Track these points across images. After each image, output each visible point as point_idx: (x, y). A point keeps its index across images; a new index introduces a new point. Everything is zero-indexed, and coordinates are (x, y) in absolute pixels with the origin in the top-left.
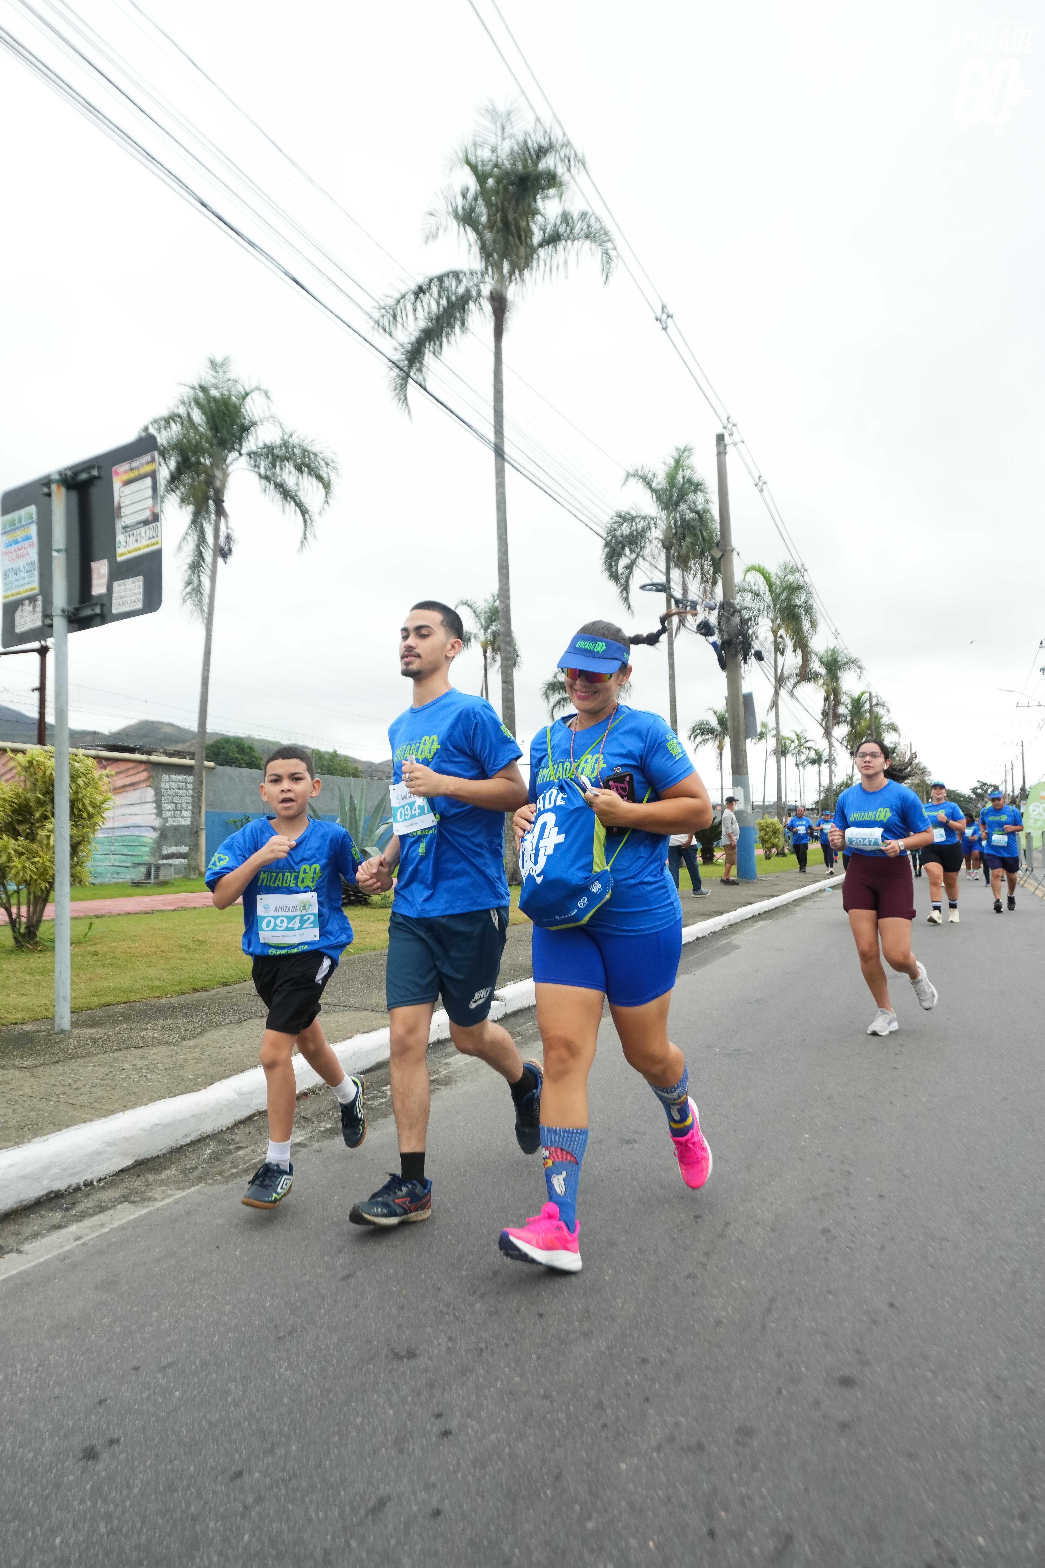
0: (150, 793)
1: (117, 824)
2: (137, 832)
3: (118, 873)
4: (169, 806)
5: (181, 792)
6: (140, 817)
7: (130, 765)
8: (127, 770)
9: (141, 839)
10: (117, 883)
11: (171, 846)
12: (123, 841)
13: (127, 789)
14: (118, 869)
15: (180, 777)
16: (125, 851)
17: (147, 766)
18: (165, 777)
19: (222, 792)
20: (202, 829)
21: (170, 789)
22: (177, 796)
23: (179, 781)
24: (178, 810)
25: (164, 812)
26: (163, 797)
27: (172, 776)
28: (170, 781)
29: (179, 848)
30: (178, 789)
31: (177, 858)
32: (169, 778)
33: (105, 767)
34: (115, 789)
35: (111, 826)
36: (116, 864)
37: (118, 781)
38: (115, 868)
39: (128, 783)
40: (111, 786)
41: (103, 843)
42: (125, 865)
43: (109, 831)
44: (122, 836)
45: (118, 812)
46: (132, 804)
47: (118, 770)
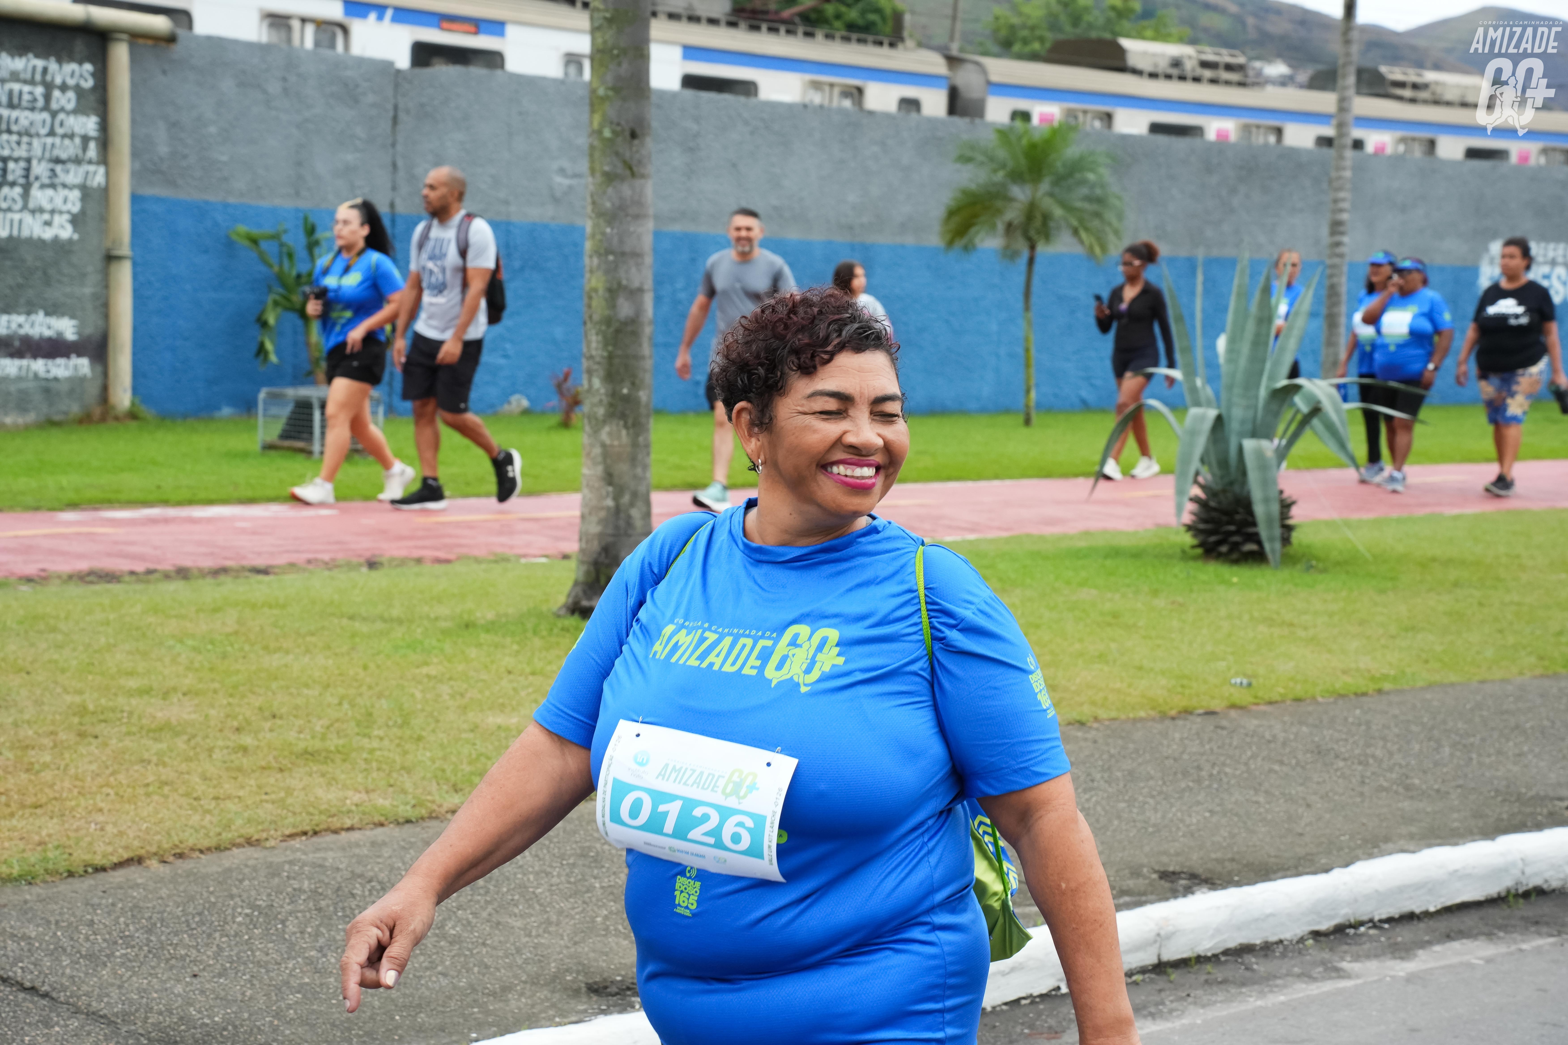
5: (23, 117)
15: (18, 64)
19: (213, 129)
20: (119, 258)
22: (10, 132)
23: (15, 77)
24: (13, 184)
29: (22, 319)
30: (11, 106)
31: (12, 356)
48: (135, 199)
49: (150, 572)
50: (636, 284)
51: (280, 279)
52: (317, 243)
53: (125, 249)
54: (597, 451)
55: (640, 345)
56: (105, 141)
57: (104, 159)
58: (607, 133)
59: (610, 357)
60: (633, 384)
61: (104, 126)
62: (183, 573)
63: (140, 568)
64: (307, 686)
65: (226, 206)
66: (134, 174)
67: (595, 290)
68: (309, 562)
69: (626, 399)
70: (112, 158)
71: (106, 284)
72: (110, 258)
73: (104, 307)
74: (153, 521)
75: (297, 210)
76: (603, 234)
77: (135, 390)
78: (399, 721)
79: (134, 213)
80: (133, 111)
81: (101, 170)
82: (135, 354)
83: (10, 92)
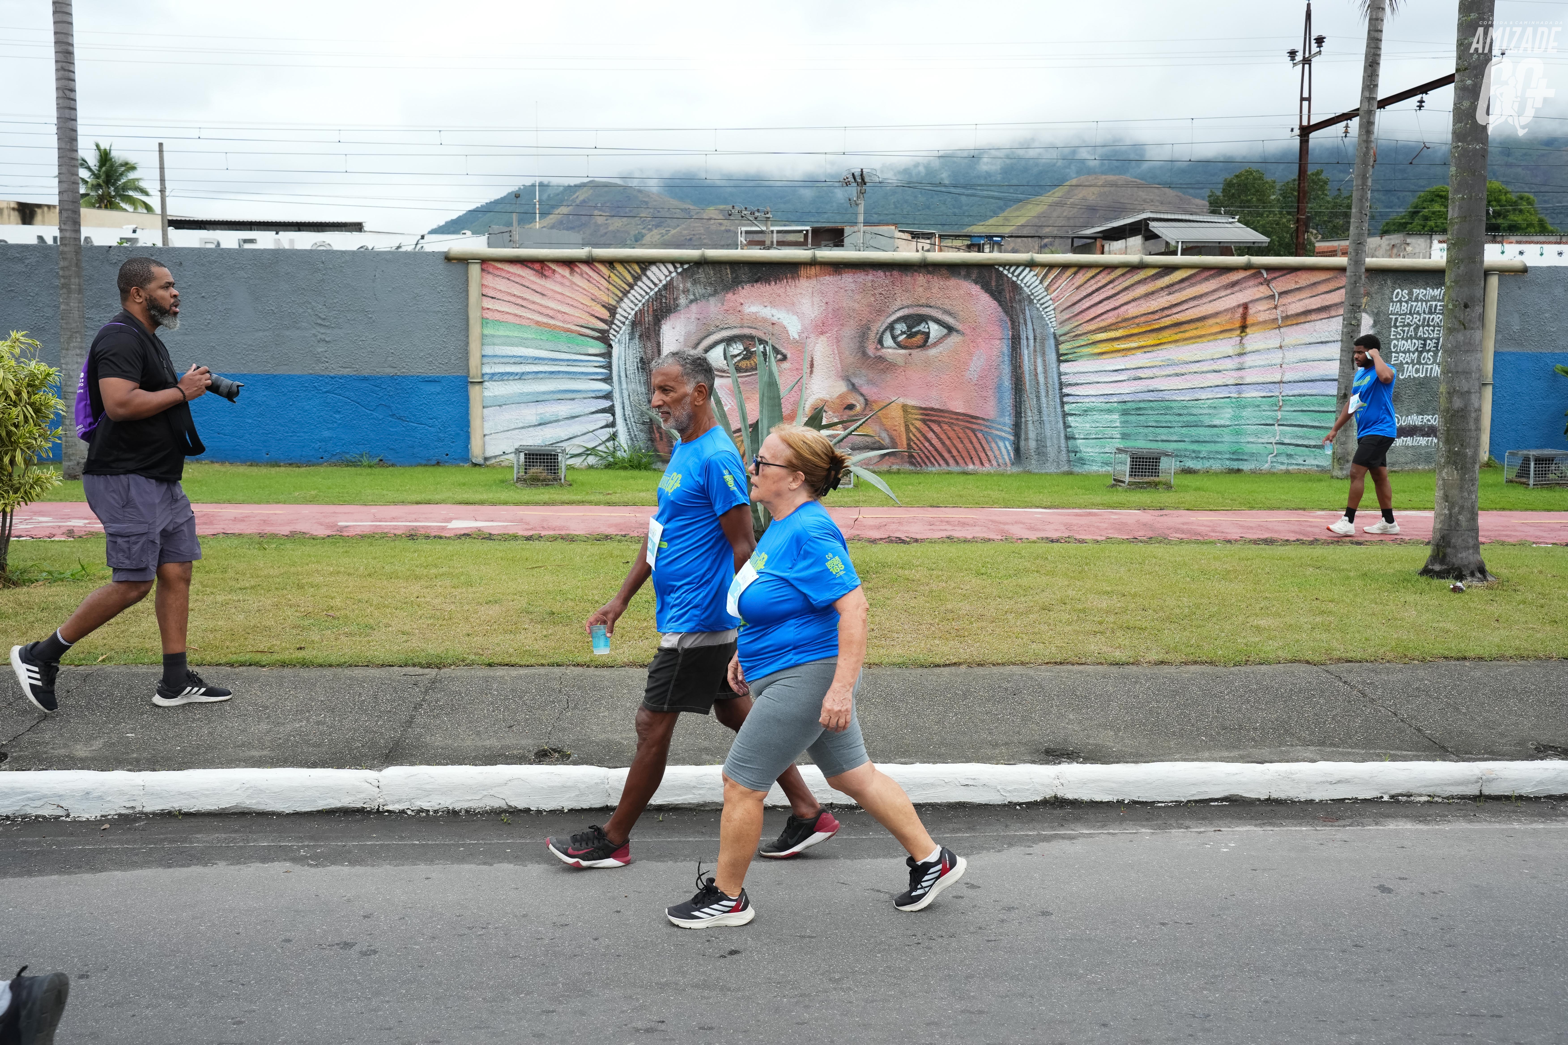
1: (1288, 377)
4: (1408, 345)
5: (1437, 318)
7: (1322, 276)
10: (1288, 472)
11: (1408, 413)
12: (1302, 403)
13: (1314, 317)
14: (1290, 450)
15: (1436, 292)
16: (1305, 420)
18: (1402, 293)
19: (1547, 315)
20: (1486, 385)
21: (1410, 314)
22: (1429, 325)
23: (1434, 298)
24: (1429, 351)
25: (1394, 355)
26: (1393, 329)
27: (1416, 291)
28: (1410, 299)
29: (1430, 417)
30: (1430, 313)
31: (1423, 436)
32: (1410, 293)
33: (1267, 282)
34: (1286, 318)
35: (1277, 378)
36: (1287, 441)
37: (1295, 305)
38: (1283, 447)
39: (1314, 307)
40: (1278, 313)
41: (1258, 406)
42: (1306, 442)
43: (1271, 386)
44: (1299, 395)
45: (1292, 356)
46: (1322, 343)
47: (1294, 286)
48: (1497, 354)
50: (1466, 389)
53: (1488, 380)
54: (1441, 482)
55: (1467, 423)
58: (1450, 306)
59: (1448, 430)
60: (1462, 445)
65: (1553, 354)
66: (1496, 341)
67: (1442, 393)
69: (1457, 454)
70: (1485, 334)
76: (1447, 362)
77: (1491, 452)
79: (1494, 361)
80: (1497, 309)
82: (1490, 434)
83: (1431, 306)
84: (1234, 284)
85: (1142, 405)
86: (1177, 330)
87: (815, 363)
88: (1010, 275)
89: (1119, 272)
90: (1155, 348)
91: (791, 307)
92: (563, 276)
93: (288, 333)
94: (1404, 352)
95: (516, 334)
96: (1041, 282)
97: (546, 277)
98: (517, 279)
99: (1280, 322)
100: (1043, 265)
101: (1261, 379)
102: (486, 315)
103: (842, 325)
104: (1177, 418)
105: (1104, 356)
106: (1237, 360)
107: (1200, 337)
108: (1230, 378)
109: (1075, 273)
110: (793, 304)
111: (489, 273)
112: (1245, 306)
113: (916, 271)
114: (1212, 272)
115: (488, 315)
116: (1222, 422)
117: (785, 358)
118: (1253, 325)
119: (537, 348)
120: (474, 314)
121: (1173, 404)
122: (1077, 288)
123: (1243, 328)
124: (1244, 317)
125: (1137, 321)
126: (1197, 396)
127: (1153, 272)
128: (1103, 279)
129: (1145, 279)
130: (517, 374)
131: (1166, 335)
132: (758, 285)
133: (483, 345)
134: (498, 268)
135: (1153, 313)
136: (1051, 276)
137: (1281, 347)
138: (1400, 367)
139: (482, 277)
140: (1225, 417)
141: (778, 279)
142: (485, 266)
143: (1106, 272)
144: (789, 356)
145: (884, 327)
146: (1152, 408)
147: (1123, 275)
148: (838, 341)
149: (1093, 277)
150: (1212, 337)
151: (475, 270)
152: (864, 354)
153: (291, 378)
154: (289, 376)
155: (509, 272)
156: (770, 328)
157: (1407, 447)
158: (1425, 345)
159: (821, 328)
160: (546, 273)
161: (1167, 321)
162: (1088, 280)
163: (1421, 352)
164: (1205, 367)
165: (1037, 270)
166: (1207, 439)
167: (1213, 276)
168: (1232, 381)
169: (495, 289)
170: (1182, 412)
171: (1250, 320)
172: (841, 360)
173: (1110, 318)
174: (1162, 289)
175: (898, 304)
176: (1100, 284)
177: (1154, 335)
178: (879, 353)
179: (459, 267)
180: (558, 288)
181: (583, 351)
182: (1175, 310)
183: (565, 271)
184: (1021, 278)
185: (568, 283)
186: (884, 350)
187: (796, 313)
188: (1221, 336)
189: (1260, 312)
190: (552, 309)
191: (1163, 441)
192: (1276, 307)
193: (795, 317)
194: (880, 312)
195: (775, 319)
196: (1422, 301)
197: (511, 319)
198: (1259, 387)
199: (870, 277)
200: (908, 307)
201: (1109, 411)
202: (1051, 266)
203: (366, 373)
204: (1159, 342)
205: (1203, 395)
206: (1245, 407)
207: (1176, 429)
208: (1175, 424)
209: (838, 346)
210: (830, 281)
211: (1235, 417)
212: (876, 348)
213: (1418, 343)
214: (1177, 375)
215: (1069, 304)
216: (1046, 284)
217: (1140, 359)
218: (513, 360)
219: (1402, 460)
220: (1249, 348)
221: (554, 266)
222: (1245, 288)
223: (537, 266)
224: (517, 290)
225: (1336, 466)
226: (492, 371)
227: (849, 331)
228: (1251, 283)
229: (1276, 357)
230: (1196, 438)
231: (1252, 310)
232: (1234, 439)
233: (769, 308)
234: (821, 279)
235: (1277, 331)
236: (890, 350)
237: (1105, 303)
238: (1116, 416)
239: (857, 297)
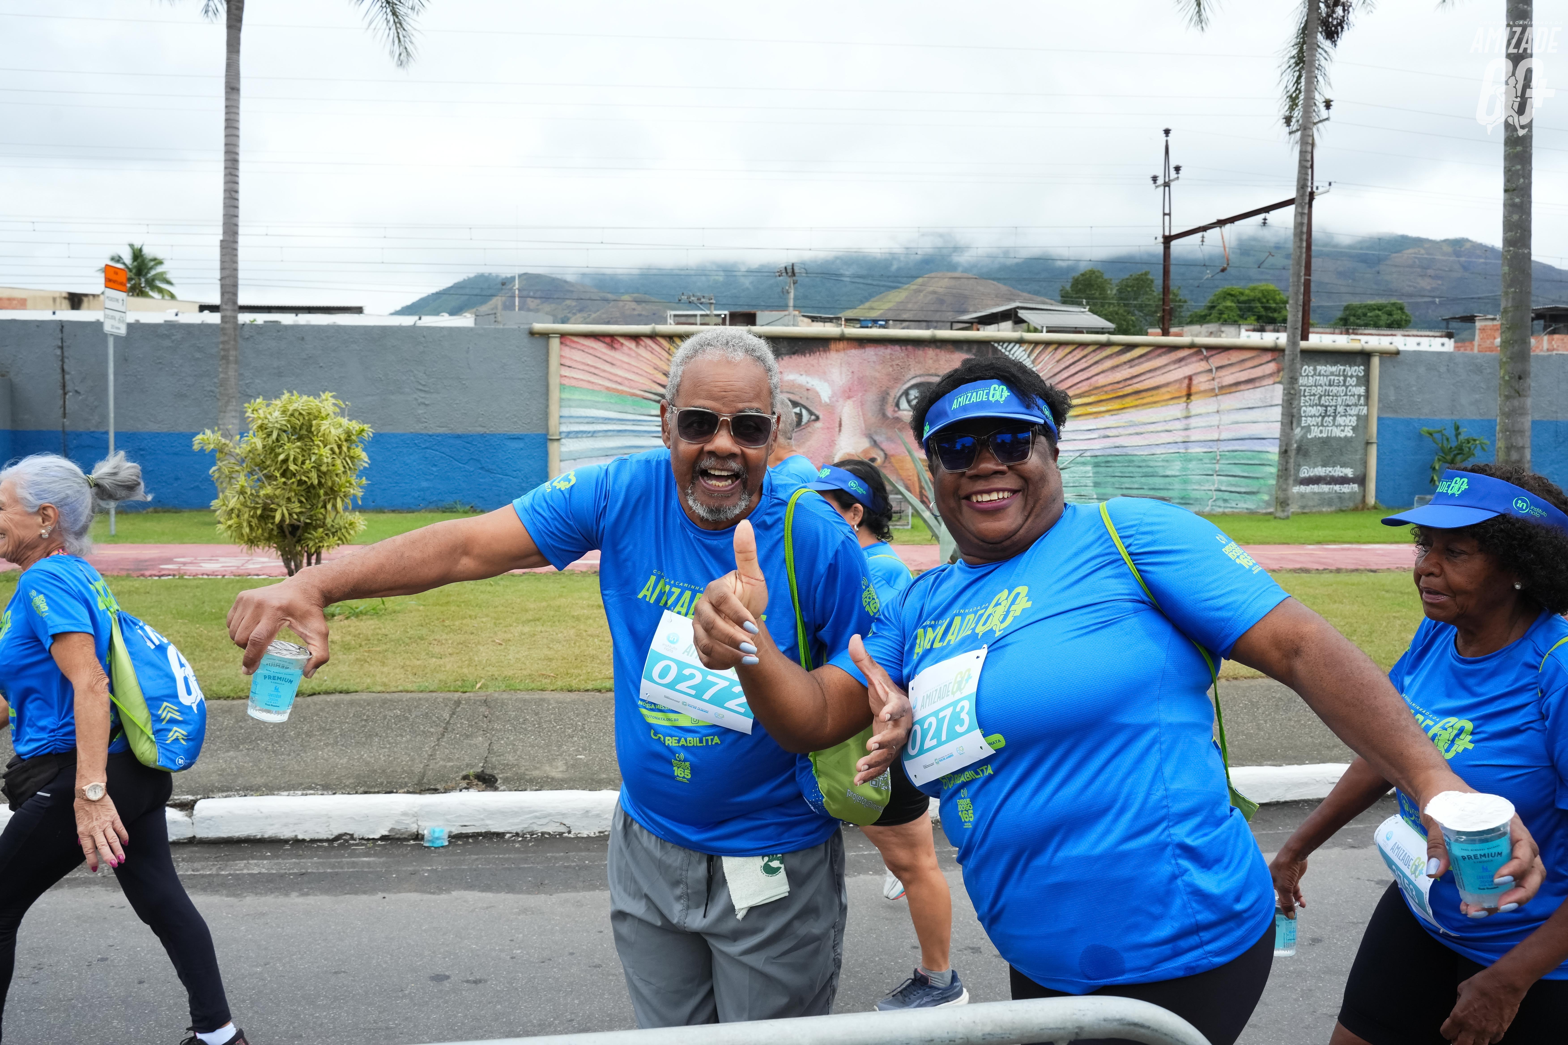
0: (1277, 393)
1: (1224, 436)
2: (1257, 446)
3: (1225, 501)
4: (1313, 411)
5: (1335, 389)
6: (1262, 425)
8: (1243, 361)
9: (1264, 456)
10: (1224, 514)
11: (1315, 466)
12: (1235, 457)
13: (1243, 387)
14: (1226, 496)
15: (1334, 369)
16: (1237, 471)
17: (1276, 354)
18: (1308, 369)
19: (1414, 389)
20: (1372, 443)
21: (1315, 386)
22: (1329, 395)
23: (1332, 374)
24: (1329, 416)
25: (1303, 419)
26: (1303, 398)
27: (1319, 368)
28: (1315, 374)
29: (1331, 469)
30: (1330, 385)
31: (1326, 484)
32: (1315, 370)
33: (1207, 359)
34: (1221, 388)
35: (1215, 437)
36: (1223, 488)
37: (1228, 377)
38: (1220, 493)
39: (1243, 379)
40: (1215, 384)
41: (1201, 460)
42: (1238, 489)
43: (1211, 443)
44: (1233, 451)
45: (1226, 419)
46: (1249, 408)
47: (1227, 362)
48: (1379, 419)
49: (1325, 569)
50: (1521, 445)
51: (1442, 450)
52: (1459, 434)
53: (1374, 439)
56: (1367, 396)
57: (1367, 404)
58: (1507, 378)
61: (1367, 391)
62: (1338, 571)
63: (1321, 568)
64: (1336, 617)
65: (1419, 420)
66: (1379, 408)
68: (1397, 568)
70: (1370, 403)
71: (1366, 454)
72: (1368, 443)
73: (1365, 463)
74: (1343, 549)
75: (1452, 420)
76: (1505, 423)
77: (1377, 497)
78: (1367, 633)
79: (1378, 425)
80: (1380, 383)
81: (1366, 408)
82: (1377, 482)
83: (1330, 380)
84: (1181, 360)
85: (1110, 459)
86: (1137, 397)
87: (843, 423)
88: (1003, 350)
89: (1090, 348)
90: (1120, 412)
91: (823, 375)
92: (630, 349)
93: (393, 397)
94: (1311, 417)
95: (589, 398)
96: (1029, 356)
97: (615, 349)
98: (591, 351)
99: (1217, 391)
100: (1030, 342)
101: (1203, 438)
102: (564, 382)
103: (866, 391)
104: (1138, 470)
105: (1080, 418)
106: (1184, 422)
107: (1155, 403)
108: (1179, 437)
109: (1056, 349)
110: (825, 373)
111: (566, 345)
112: (1190, 378)
113: (926, 346)
114: (1164, 350)
115: (566, 381)
116: (1173, 473)
117: (817, 418)
118: (1196, 393)
119: (607, 410)
120: (554, 381)
121: (1135, 458)
122: (1058, 361)
123: (1189, 395)
124: (1189, 386)
125: (1105, 389)
126: (1153, 451)
127: (1117, 349)
128: (1078, 354)
129: (1111, 355)
130: (589, 432)
131: (1128, 401)
132: (795, 357)
133: (561, 407)
134: (574, 342)
135: (1118, 383)
136: (1037, 351)
137: (1218, 412)
138: (1308, 429)
139: (561, 349)
140: (1175, 469)
141: (812, 352)
142: (563, 340)
143: (1080, 348)
144: (821, 417)
145: (900, 393)
146: (1118, 462)
147: (1094, 351)
148: (862, 405)
149: (1070, 353)
150: (1164, 403)
151: (555, 343)
152: (884, 415)
153: (395, 436)
154: (393, 434)
155: (583, 345)
156: (805, 393)
157: (1314, 493)
158: (1326, 411)
159: (848, 393)
160: (616, 346)
161: (1129, 390)
162: (1067, 355)
163: (1323, 417)
164: (1159, 427)
165: (1025, 346)
166: (1161, 487)
167: (1164, 353)
168: (1180, 439)
169: (571, 359)
170: (1141, 464)
171: (1194, 390)
172: (865, 421)
173: (1084, 387)
174: (1125, 363)
175: (912, 373)
176: (1076, 359)
177: (1119, 401)
178: (896, 415)
179: (541, 342)
180: (625, 359)
181: (646, 413)
182: (1135, 380)
183: (631, 344)
184: (1012, 352)
185: (634, 354)
186: (900, 412)
187: (826, 381)
188: (1172, 402)
189: (1201, 383)
190: (620, 377)
191: (1127, 488)
192: (1213, 379)
193: (826, 384)
194: (897, 380)
195: (809, 386)
196: (1324, 376)
197: (585, 385)
198: (1202, 444)
199: (889, 351)
200: (920, 376)
201: (1084, 464)
202: (1036, 343)
203: (459, 431)
204: (1122, 406)
205: (1158, 451)
206: (1190, 460)
207: (1137, 479)
208: (1136, 475)
209: (862, 409)
210: (855, 353)
211: (1184, 469)
212: (895, 411)
213: (1321, 410)
214: (1137, 434)
215: (1051, 374)
216: (1032, 357)
217: (1108, 421)
218: (586, 420)
219: (1311, 503)
220: (1193, 412)
221: (622, 340)
222: (1190, 363)
223: (608, 340)
224: (590, 360)
225: (1279, 509)
226: (568, 430)
227: (872, 396)
228: (1194, 359)
229: (1214, 420)
230: (1153, 486)
231: (1195, 382)
232: (1182, 487)
233: (804, 376)
234: (848, 352)
235: (1214, 399)
236: (905, 413)
237: (1080, 374)
238: (1089, 468)
239: (879, 367)
